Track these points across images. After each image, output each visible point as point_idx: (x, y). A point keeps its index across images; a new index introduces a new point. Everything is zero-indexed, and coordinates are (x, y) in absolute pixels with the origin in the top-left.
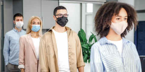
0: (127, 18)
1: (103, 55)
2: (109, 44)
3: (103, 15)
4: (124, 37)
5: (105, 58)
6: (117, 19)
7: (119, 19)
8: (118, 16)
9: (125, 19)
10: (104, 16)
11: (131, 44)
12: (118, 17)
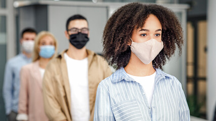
0: (160, 32)
1: (115, 103)
2: (129, 82)
3: (114, 28)
4: (161, 68)
5: (118, 108)
6: (141, 35)
7: (144, 35)
8: (142, 30)
9: (157, 35)
10: (116, 30)
11: (173, 82)
12: (143, 32)
